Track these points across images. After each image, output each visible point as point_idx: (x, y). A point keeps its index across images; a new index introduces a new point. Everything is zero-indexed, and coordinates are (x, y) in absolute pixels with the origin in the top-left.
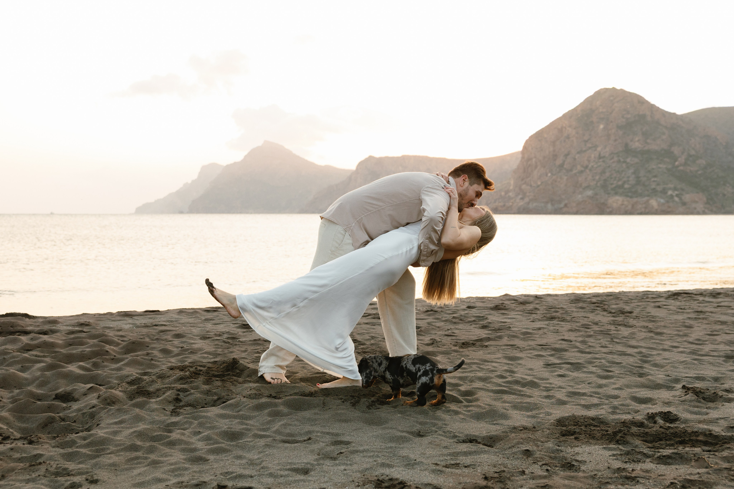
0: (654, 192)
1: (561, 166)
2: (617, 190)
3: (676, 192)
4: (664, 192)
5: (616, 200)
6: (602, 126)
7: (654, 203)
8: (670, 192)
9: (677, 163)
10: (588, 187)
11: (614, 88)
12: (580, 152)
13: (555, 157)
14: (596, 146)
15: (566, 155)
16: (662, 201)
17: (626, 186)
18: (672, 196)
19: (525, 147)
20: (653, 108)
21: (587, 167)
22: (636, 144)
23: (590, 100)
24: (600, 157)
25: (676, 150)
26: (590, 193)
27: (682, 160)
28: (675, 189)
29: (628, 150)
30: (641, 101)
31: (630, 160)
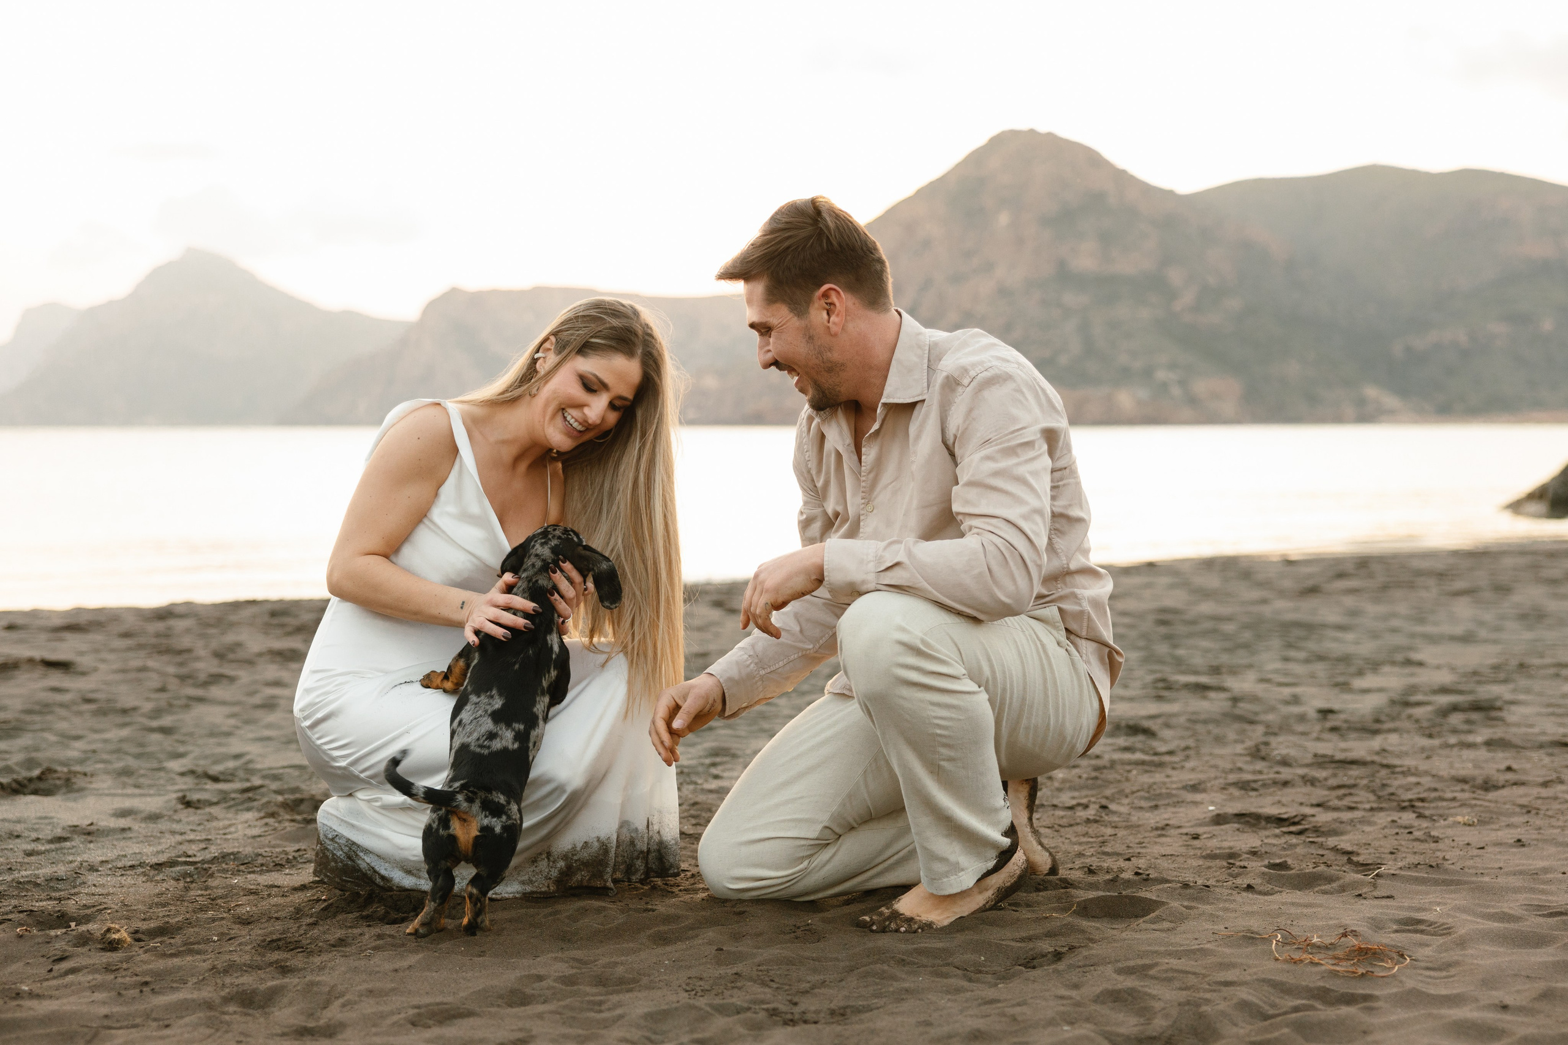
0: (1124, 376)
3: (1173, 376)
4: (1148, 373)
6: (1004, 219)
7: (1125, 399)
8: (1161, 375)
9: (1178, 306)
11: (1032, 131)
12: (957, 279)
14: (989, 267)
16: (1143, 393)
18: (1163, 385)
20: (1122, 177)
22: (1084, 261)
24: (1003, 292)
25: (1175, 276)
27: (1188, 298)
28: (1172, 366)
29: (1065, 276)
30: (1093, 159)
31: (1071, 298)
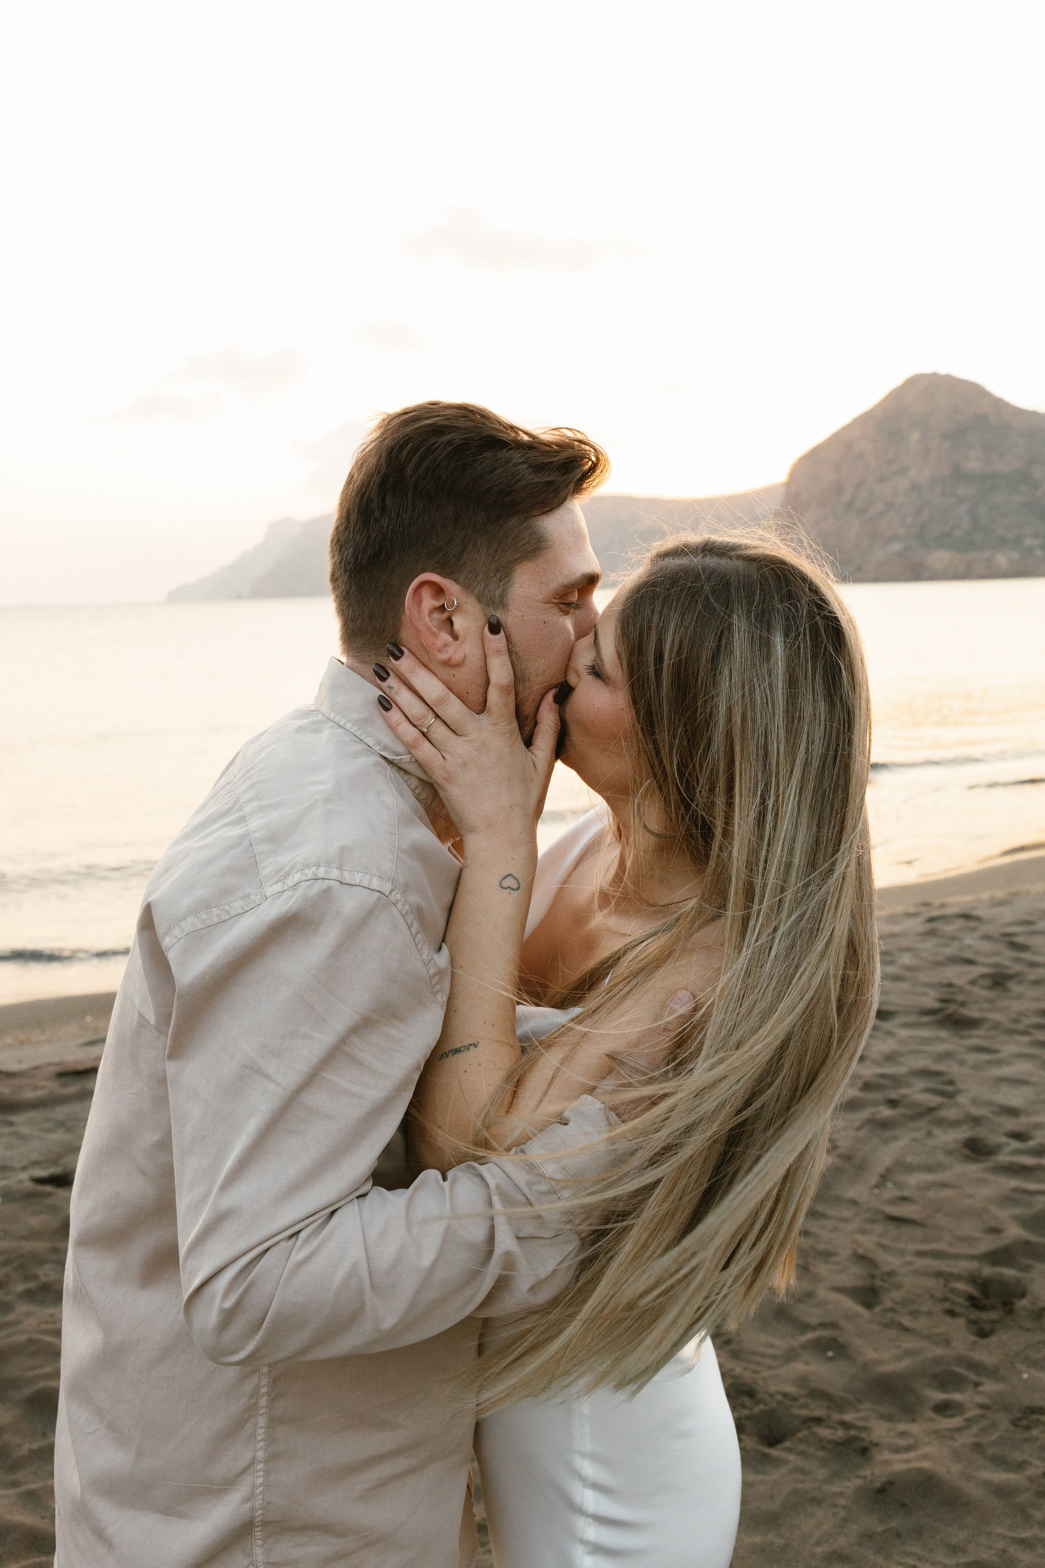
0: (1001, 543)
1: (850, 505)
2: (942, 541)
3: (1036, 542)
4: (1018, 541)
5: (940, 557)
6: (915, 436)
7: (1002, 560)
8: (1028, 542)
9: (1041, 493)
10: (894, 538)
11: (935, 375)
12: (882, 480)
13: (839, 488)
14: (904, 471)
15: (859, 485)
16: (1015, 555)
17: (958, 533)
18: (1030, 549)
19: (792, 475)
20: (999, 404)
21: (890, 505)
22: (973, 464)
23: (897, 395)
24: (914, 487)
25: (1038, 472)
26: (897, 547)
28: (1036, 535)
29: (959, 475)
30: (976, 392)
31: (962, 490)
